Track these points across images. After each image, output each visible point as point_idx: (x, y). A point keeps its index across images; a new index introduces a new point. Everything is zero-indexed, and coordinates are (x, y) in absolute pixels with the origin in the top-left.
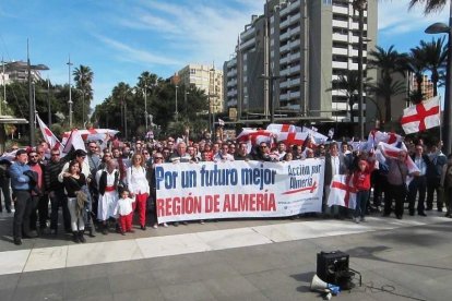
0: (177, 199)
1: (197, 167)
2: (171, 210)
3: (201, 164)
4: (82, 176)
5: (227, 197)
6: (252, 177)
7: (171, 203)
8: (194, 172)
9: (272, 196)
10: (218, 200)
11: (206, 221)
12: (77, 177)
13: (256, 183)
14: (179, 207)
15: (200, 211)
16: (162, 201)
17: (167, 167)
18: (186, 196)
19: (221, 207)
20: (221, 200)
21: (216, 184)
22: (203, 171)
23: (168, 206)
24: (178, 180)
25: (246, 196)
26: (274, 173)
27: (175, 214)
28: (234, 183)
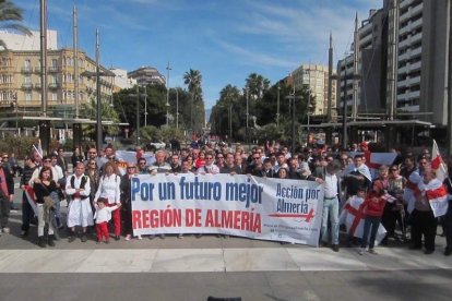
0: (155, 212)
1: (175, 178)
2: (148, 222)
3: (180, 175)
4: (53, 183)
5: (209, 212)
6: (237, 192)
7: (148, 215)
8: (173, 184)
9: (258, 216)
10: (200, 214)
11: (185, 235)
12: (48, 183)
13: (242, 200)
14: (157, 220)
15: (180, 225)
16: (138, 212)
17: (144, 178)
18: (165, 209)
19: (203, 221)
20: (203, 215)
21: (197, 197)
22: (182, 184)
23: (145, 219)
24: (156, 192)
25: (230, 213)
26: (261, 190)
27: (153, 226)
28: (218, 199)
